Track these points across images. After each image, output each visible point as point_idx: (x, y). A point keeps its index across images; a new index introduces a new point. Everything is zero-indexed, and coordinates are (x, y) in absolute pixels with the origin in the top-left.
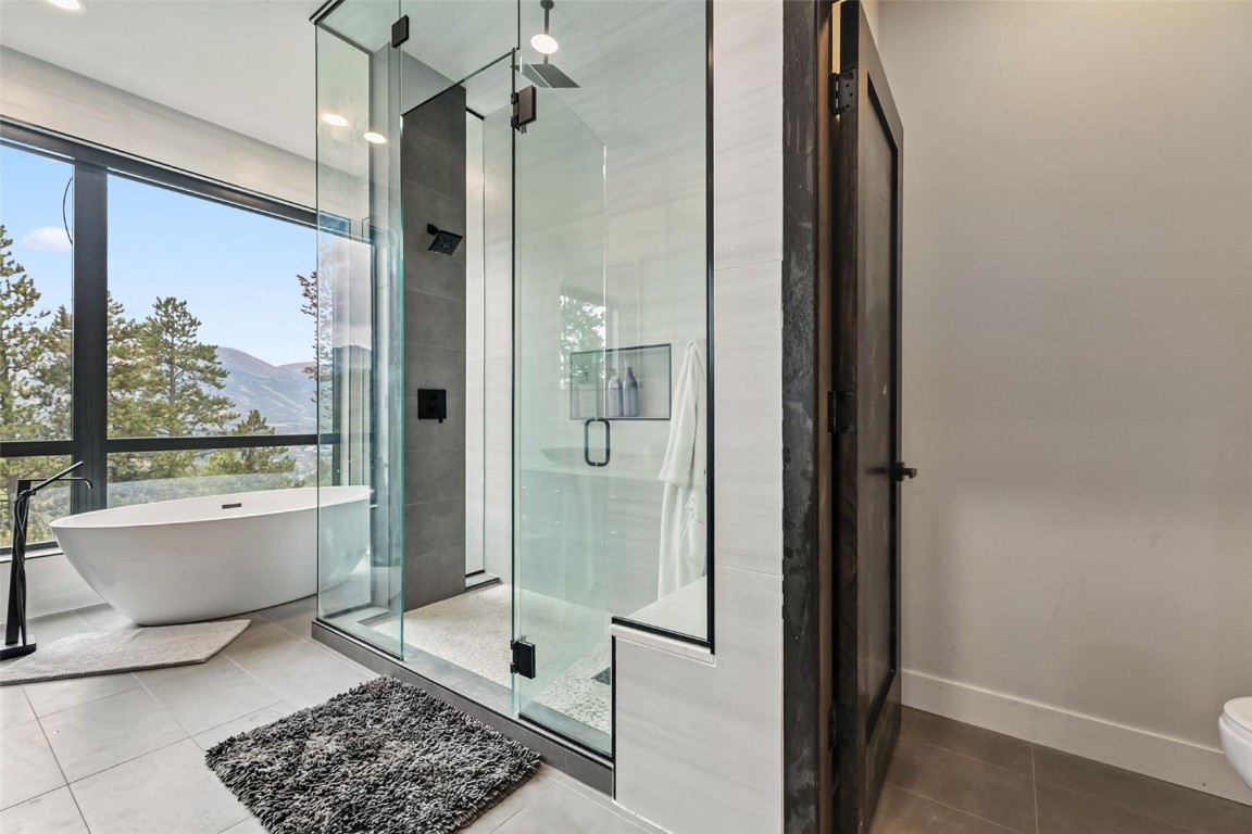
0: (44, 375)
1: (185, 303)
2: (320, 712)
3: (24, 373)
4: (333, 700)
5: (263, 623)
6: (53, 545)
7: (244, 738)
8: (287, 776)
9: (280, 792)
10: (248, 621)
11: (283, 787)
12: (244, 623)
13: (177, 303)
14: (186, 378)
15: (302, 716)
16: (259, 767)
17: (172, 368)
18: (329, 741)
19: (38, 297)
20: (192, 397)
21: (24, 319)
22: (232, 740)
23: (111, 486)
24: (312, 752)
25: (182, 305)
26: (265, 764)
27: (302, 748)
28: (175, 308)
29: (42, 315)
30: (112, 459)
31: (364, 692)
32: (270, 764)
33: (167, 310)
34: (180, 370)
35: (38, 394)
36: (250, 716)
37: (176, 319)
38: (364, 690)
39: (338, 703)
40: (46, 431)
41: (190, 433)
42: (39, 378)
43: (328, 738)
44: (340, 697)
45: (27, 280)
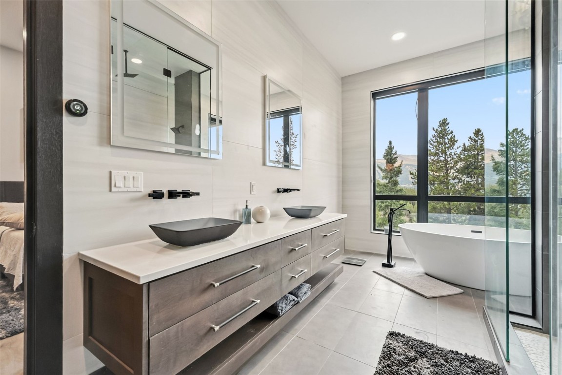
0: (458, 171)
1: (523, 129)
2: (440, 352)
3: (452, 171)
4: (452, 352)
5: (469, 295)
6: (399, 232)
7: (403, 336)
8: (397, 365)
9: (388, 368)
10: (462, 291)
11: (390, 367)
12: (459, 290)
13: (519, 130)
14: (523, 167)
15: (431, 346)
16: (393, 352)
17: (515, 163)
18: (428, 368)
19: (456, 141)
20: (526, 177)
21: (453, 151)
22: (399, 334)
23: (430, 215)
24: (417, 366)
25: (521, 131)
26: (397, 353)
27: (415, 359)
28: (517, 134)
29: (458, 148)
30: (431, 204)
31: (471, 361)
32: (399, 355)
33: (513, 135)
34: (520, 163)
35: (458, 178)
36: (419, 331)
37: (518, 138)
38: (473, 359)
39: (453, 355)
40: (460, 193)
41: (525, 195)
42: (457, 172)
43: (429, 366)
44: (457, 353)
45: (453, 136)
